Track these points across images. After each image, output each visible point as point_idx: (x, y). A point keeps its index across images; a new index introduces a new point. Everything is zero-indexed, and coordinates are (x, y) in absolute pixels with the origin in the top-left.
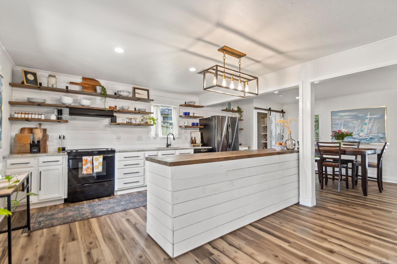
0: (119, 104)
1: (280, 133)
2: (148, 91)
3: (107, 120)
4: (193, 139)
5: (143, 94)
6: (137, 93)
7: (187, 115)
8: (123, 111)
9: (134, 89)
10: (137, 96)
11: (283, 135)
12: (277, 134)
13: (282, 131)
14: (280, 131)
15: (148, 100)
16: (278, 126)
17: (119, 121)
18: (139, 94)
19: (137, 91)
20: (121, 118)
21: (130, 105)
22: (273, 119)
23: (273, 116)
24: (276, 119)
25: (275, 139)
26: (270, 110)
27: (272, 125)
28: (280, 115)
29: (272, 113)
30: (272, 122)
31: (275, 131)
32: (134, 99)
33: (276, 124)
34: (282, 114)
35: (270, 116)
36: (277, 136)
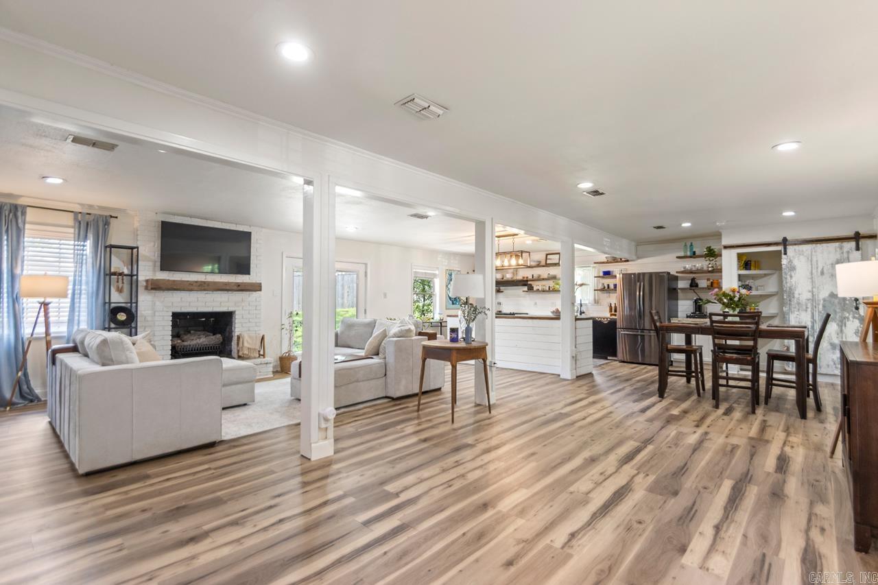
0: (537, 272)
2: (559, 254)
3: (526, 288)
4: (613, 306)
5: (554, 259)
6: (549, 259)
7: (607, 274)
8: (539, 279)
9: (547, 255)
10: (549, 262)
12: (824, 295)
15: (558, 264)
17: (535, 288)
18: (551, 259)
19: (549, 257)
20: (537, 286)
21: (544, 272)
22: (796, 262)
23: (802, 253)
24: (814, 259)
25: (809, 310)
26: (785, 242)
27: (791, 277)
28: (841, 248)
29: (790, 249)
30: (793, 268)
31: (810, 289)
32: (547, 265)
33: (814, 271)
34: (853, 244)
35: (783, 256)
36: (824, 300)
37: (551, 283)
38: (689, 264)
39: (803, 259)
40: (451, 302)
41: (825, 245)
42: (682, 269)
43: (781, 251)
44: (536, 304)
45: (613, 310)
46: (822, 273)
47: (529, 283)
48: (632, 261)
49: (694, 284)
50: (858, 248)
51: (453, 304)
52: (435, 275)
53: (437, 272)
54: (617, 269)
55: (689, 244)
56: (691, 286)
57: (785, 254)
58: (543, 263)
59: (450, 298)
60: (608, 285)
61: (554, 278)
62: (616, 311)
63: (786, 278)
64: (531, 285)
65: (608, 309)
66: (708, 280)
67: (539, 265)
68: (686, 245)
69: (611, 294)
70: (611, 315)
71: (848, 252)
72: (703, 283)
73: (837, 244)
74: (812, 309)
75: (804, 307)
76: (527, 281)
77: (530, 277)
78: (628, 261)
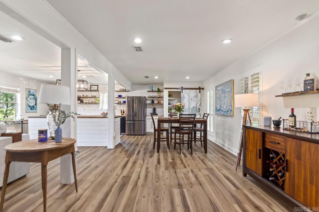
0: (85, 94)
1: (195, 106)
2: (98, 86)
3: (79, 102)
4: (122, 110)
5: (95, 88)
6: (92, 88)
7: (120, 96)
8: (87, 97)
9: (91, 86)
10: (92, 89)
11: (200, 108)
12: (192, 107)
13: (198, 105)
14: (196, 105)
15: (97, 90)
16: (192, 100)
17: (84, 102)
18: (93, 88)
20: (85, 100)
21: (89, 94)
22: (185, 95)
23: (186, 92)
24: (190, 95)
25: (188, 112)
26: (182, 88)
27: (184, 100)
28: (196, 92)
29: (184, 91)
30: (184, 98)
31: (188, 105)
32: (91, 91)
33: (190, 99)
34: (198, 91)
35: (182, 93)
36: (192, 109)
37: (93, 100)
38: (152, 94)
39: (187, 94)
40: (30, 108)
41: (192, 90)
42: (149, 96)
43: (181, 91)
44: (85, 109)
45: (123, 112)
46: (191, 100)
47: (81, 99)
48: (130, 91)
49: (153, 102)
50: (200, 92)
51: (31, 109)
52: (17, 91)
53: (19, 89)
54: (124, 94)
55: (151, 86)
56: (152, 103)
57: (182, 92)
58: (89, 89)
59: (29, 106)
60: (120, 101)
61: (95, 97)
62: (124, 113)
63: (182, 101)
64: (82, 100)
65: (120, 112)
66: (158, 100)
67: (87, 90)
68: (150, 87)
69: (121, 106)
70: (122, 114)
71: (198, 93)
72: (156, 102)
73: (195, 90)
74: (189, 111)
75: (187, 111)
76: (80, 98)
77: (82, 96)
78: (128, 91)
